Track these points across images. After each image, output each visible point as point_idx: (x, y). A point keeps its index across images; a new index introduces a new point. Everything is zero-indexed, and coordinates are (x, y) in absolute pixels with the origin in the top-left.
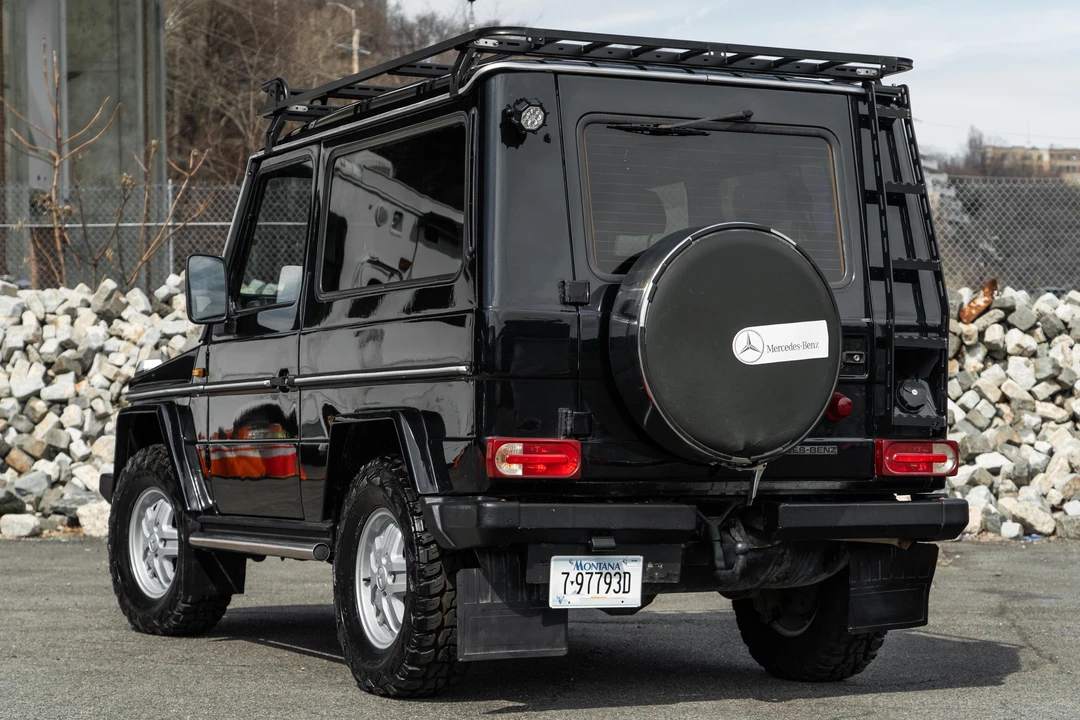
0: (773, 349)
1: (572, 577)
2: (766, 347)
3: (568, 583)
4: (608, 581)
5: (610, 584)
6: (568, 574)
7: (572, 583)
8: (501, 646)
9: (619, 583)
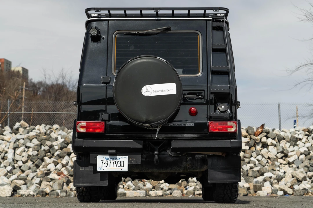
2: (153, 91)
3: (103, 163)
8: (88, 183)
9: (120, 164)
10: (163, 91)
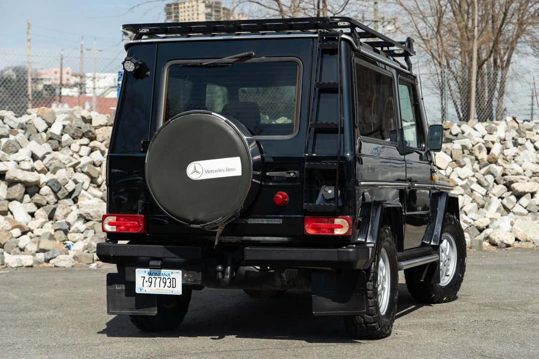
0: (208, 172)
1: (147, 279)
2: (204, 171)
3: (145, 282)
4: (165, 282)
5: (165, 283)
6: (144, 277)
7: (147, 282)
8: (127, 309)
9: (170, 283)
10: (220, 171)
